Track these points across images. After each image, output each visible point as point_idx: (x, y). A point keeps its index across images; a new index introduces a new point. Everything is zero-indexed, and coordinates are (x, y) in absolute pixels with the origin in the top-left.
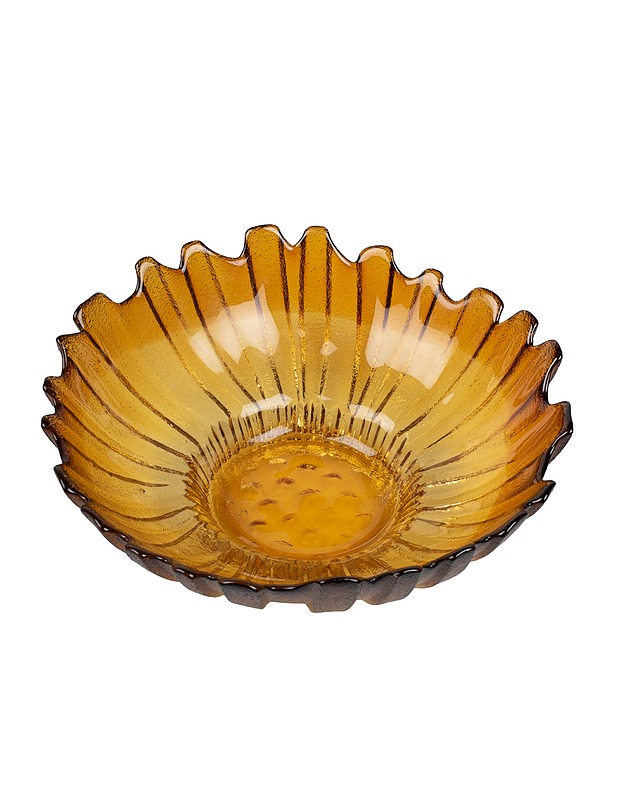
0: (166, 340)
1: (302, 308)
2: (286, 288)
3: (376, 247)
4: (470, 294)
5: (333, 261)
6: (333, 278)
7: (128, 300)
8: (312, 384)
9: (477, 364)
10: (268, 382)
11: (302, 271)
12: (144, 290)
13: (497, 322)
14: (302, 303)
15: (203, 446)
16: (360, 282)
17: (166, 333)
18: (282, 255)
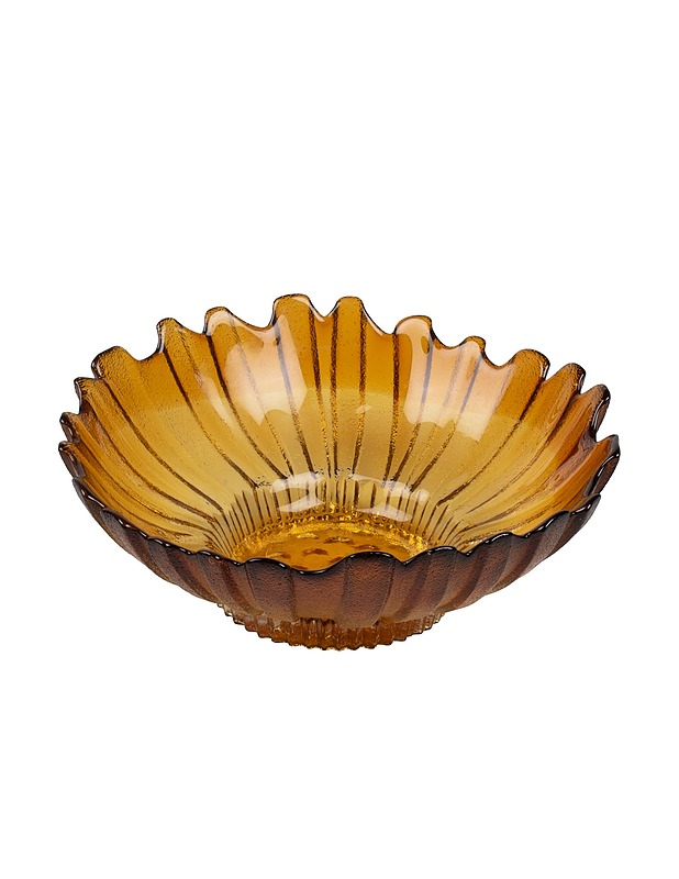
0: (186, 406)
1: (334, 385)
2: (316, 363)
3: (413, 317)
4: (514, 358)
5: (368, 333)
6: (368, 351)
7: (148, 359)
8: (345, 460)
9: (524, 426)
10: (297, 457)
11: (334, 345)
12: (165, 351)
13: (544, 379)
14: (333, 379)
15: (226, 513)
16: (396, 355)
17: (187, 400)
18: (312, 328)
